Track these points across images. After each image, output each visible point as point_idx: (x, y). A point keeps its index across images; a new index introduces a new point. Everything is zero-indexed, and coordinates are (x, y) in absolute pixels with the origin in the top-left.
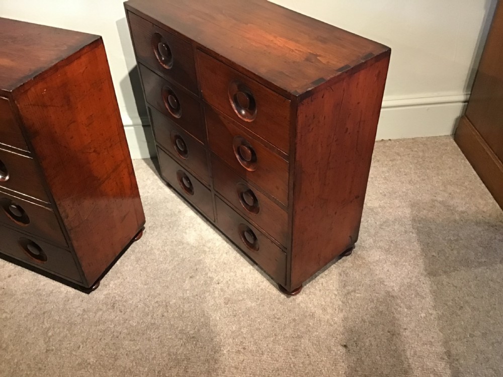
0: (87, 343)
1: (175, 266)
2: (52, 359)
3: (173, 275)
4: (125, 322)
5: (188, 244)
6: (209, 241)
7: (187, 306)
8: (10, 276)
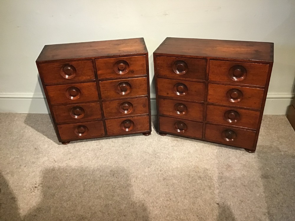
0: (101, 189)
2: (86, 194)
3: (140, 165)
4: (118, 182)
5: (148, 153)
6: (158, 153)
7: (145, 179)
8: (70, 159)
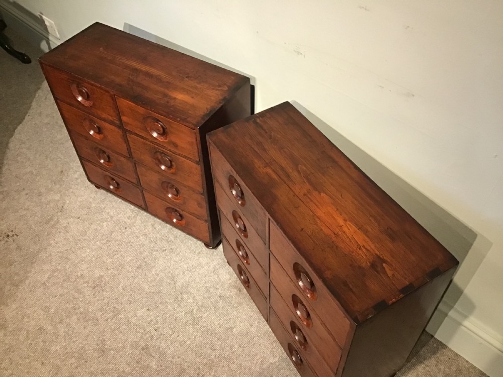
1: (150, 292)
